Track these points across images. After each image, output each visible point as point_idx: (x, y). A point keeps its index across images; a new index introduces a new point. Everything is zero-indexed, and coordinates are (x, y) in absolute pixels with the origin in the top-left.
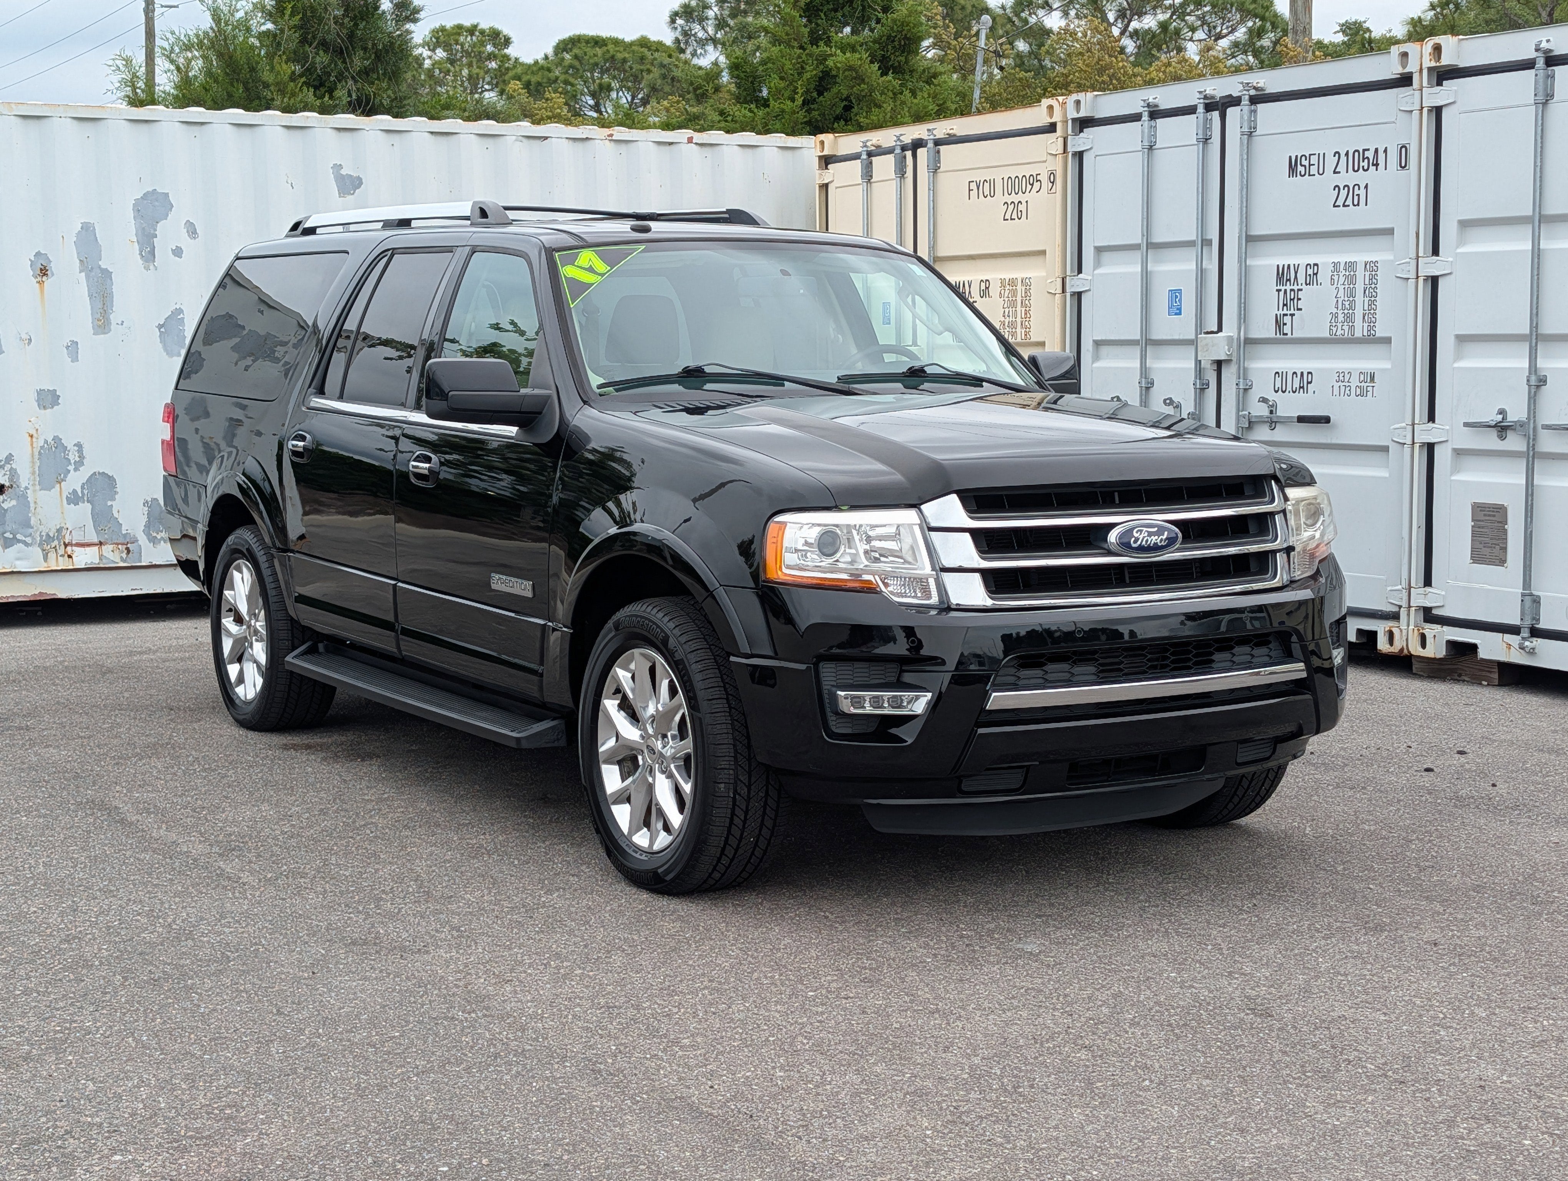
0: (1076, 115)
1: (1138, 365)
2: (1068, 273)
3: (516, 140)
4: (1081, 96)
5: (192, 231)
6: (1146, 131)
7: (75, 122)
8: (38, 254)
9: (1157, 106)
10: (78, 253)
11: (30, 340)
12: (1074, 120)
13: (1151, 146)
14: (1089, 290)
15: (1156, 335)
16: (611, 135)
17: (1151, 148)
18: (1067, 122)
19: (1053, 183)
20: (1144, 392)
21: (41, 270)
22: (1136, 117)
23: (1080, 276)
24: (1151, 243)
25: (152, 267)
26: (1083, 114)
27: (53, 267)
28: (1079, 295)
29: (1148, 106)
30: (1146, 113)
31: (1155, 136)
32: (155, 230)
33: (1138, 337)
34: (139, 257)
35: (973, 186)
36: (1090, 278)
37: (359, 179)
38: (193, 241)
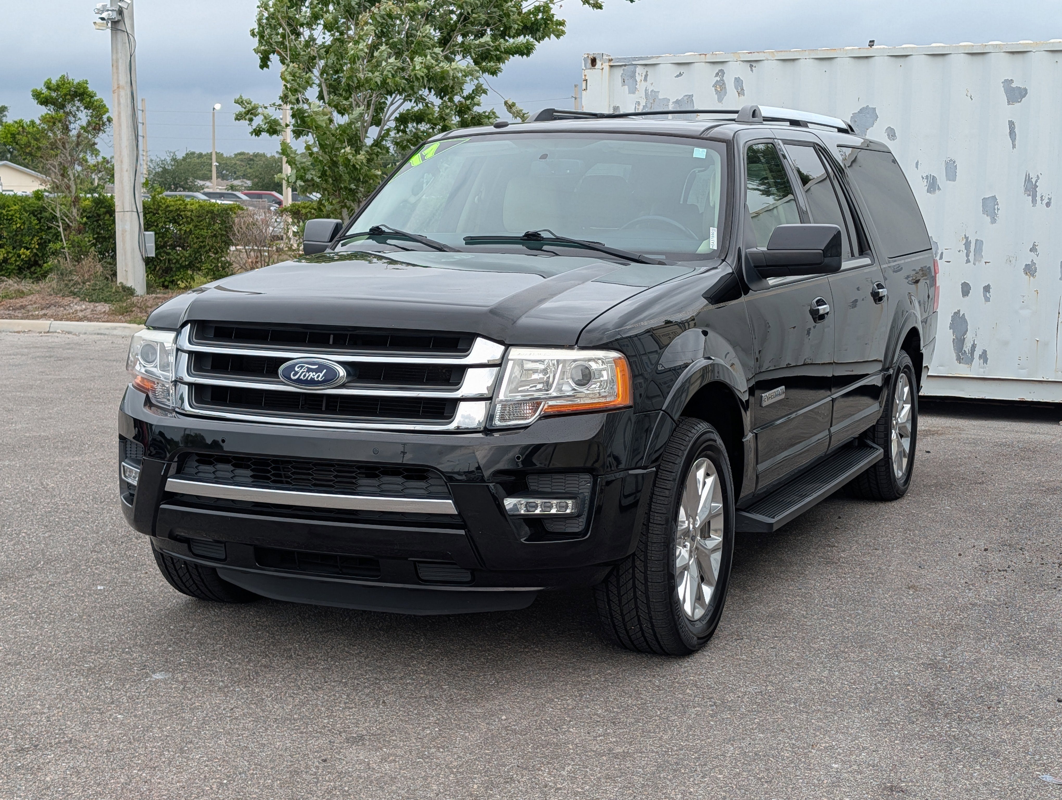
5: (891, 134)
7: (816, 61)
37: (1026, 90)
38: (892, 142)
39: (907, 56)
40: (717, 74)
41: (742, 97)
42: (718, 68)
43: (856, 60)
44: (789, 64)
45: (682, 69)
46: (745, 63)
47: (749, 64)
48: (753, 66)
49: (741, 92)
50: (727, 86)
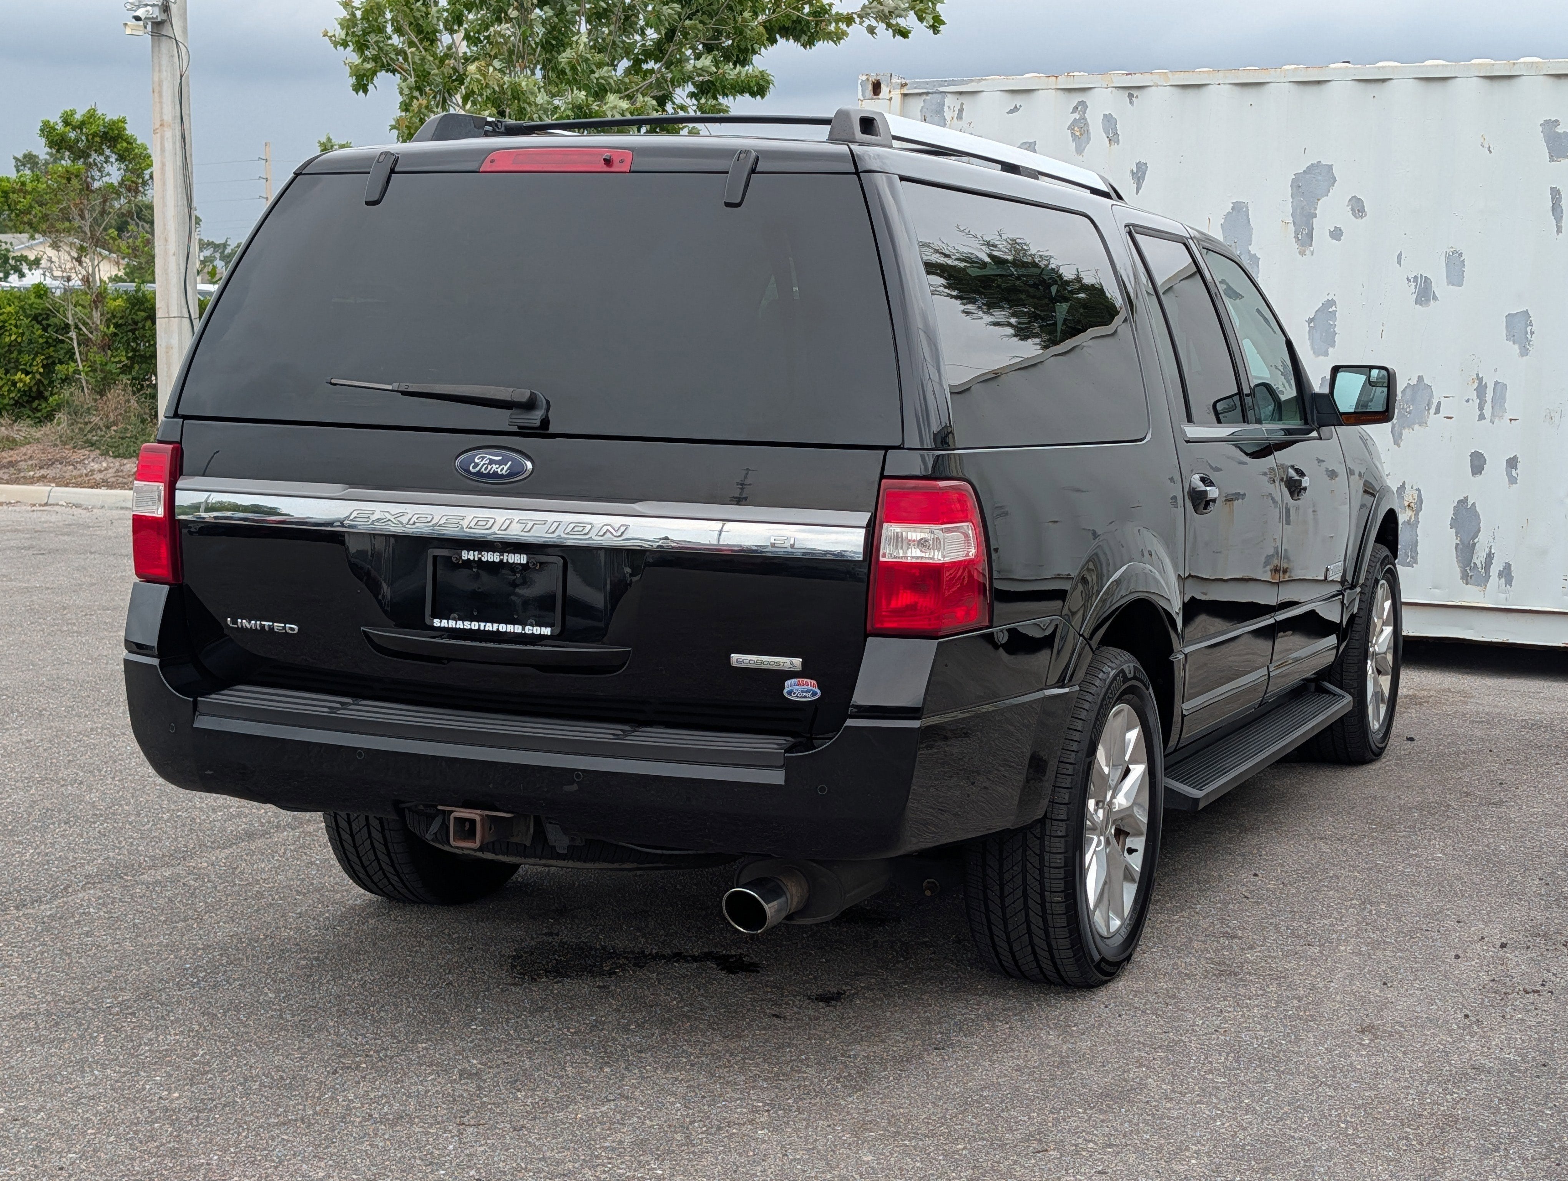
5: (1358, 208)
7: (1235, 89)
10: (1225, 237)
25: (1307, 252)
32: (1316, 209)
34: (1294, 240)
38: (1359, 220)
39: (1384, 81)
40: (1075, 109)
41: (1115, 147)
42: (1076, 98)
43: (1302, 87)
44: (1191, 92)
45: (1019, 100)
46: (1121, 91)
47: (1126, 93)
48: (1133, 95)
49: (1113, 138)
50: (1091, 128)
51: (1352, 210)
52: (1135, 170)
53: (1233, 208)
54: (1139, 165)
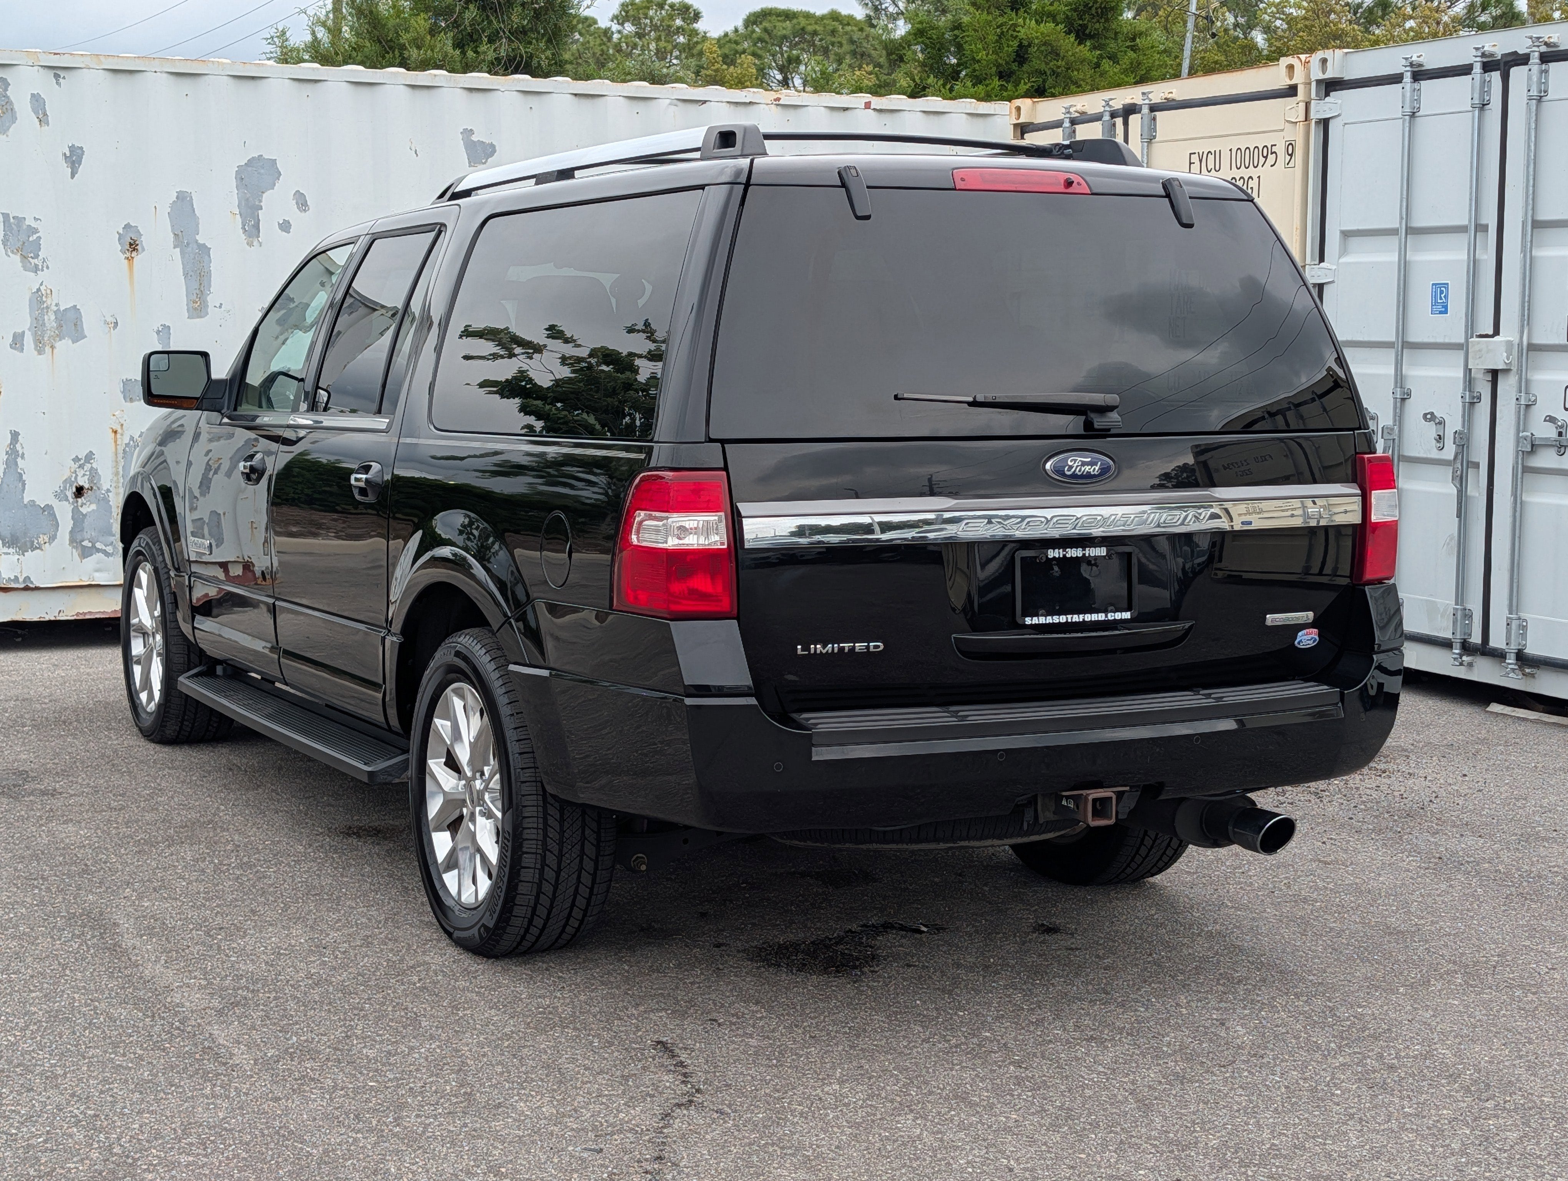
0: (1321, 76)
1: (1393, 372)
2: (1308, 261)
3: (670, 104)
4: (1327, 54)
5: (302, 203)
6: (1408, 94)
7: (172, 77)
8: (127, 227)
9: (1421, 65)
10: (172, 226)
11: (116, 323)
12: (1319, 82)
13: (1414, 113)
14: (1333, 282)
15: (1412, 338)
16: (778, 99)
17: (1413, 115)
18: (1310, 84)
19: (1291, 155)
20: (1398, 404)
21: (131, 244)
22: (1396, 79)
23: (1322, 264)
24: (1411, 228)
25: (255, 243)
26: (1330, 74)
27: (144, 241)
28: (1320, 287)
29: (1411, 65)
30: (1409, 74)
31: (1418, 101)
32: (261, 201)
33: (1393, 338)
34: (241, 231)
35: (1195, 159)
36: (1334, 267)
37: (492, 146)
38: (303, 214)
39: (316, 81)
41: (45, 128)
43: (237, 81)
44: (123, 78)
46: (46, 71)
47: (51, 73)
48: (59, 76)
49: (43, 119)
50: (16, 107)
51: (297, 203)
52: (68, 154)
53: (177, 197)
54: (72, 148)
